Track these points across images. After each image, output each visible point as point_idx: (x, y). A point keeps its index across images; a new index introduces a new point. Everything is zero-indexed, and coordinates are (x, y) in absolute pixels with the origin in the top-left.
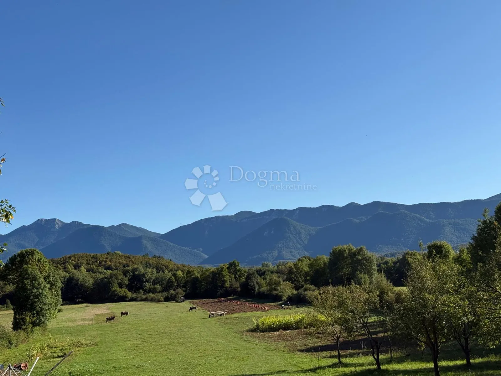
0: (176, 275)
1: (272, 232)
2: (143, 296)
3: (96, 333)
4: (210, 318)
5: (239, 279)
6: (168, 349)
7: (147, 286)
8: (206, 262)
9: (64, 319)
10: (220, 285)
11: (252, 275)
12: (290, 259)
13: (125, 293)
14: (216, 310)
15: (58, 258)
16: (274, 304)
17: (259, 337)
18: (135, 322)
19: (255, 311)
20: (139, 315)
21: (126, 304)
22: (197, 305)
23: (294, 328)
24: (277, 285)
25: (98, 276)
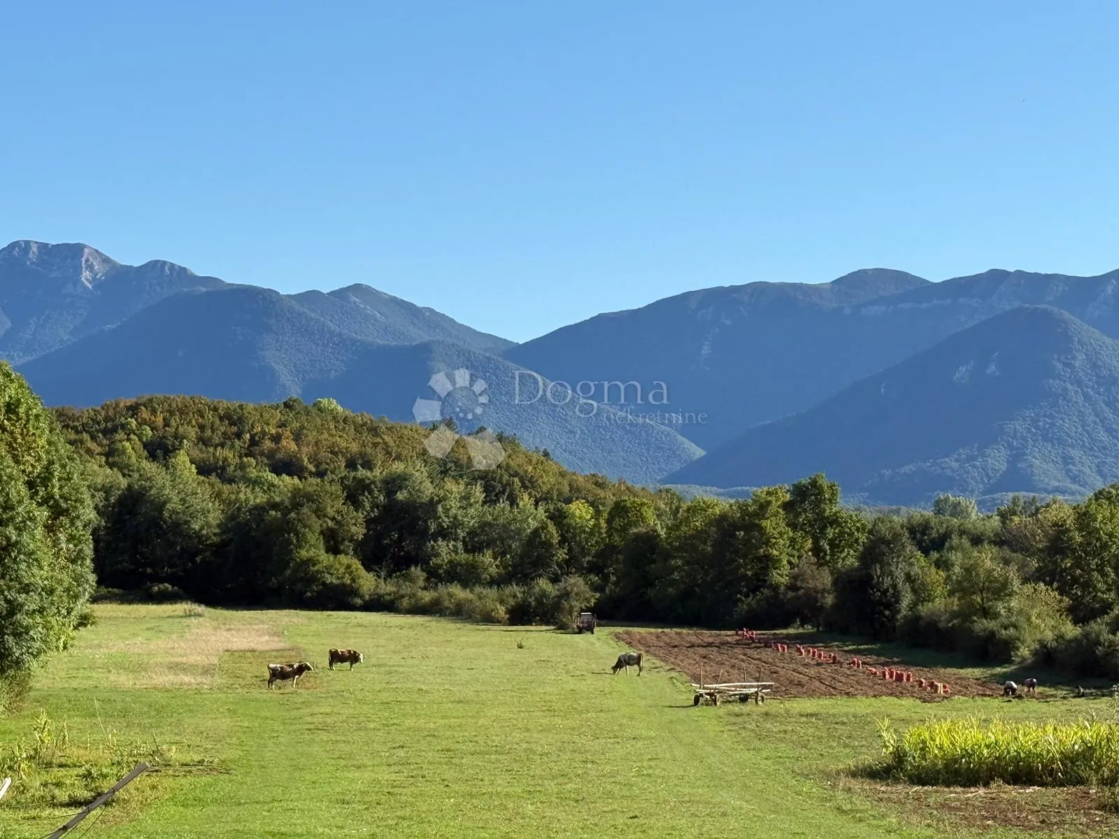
0: (566, 518)
1: (992, 368)
2: (425, 592)
3: (225, 723)
4: (696, 708)
5: (832, 555)
6: (518, 813)
7: (444, 554)
8: (695, 472)
9: (99, 655)
10: (749, 573)
11: (888, 543)
12: (1057, 490)
13: (350, 573)
14: (724, 679)
15: (84, 409)
16: (978, 672)
17: (904, 804)
18: (384, 696)
19: (891, 695)
20: (401, 669)
21: (354, 621)
22: (647, 652)
23: (1055, 779)
24: (993, 594)
25: (242, 496)
